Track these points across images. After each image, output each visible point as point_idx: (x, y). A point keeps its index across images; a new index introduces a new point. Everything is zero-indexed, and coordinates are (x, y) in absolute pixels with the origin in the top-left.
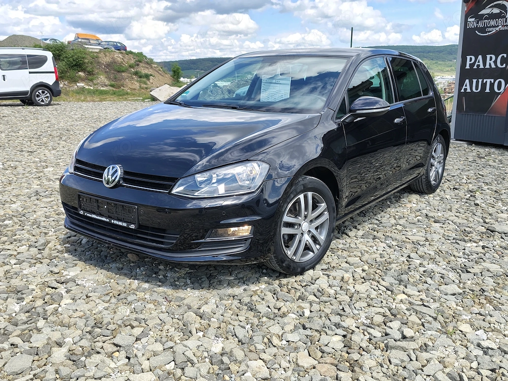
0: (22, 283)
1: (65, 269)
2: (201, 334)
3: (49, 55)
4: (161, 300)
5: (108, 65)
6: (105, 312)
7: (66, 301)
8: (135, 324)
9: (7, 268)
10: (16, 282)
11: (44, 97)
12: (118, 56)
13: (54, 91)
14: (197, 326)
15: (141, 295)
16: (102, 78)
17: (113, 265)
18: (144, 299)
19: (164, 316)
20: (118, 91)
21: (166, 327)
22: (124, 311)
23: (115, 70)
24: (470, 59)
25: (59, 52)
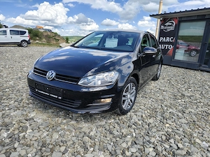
0: (10, 121)
1: (29, 112)
2: (92, 149)
3: (27, 31)
4: (72, 129)
5: (46, 36)
6: (47, 137)
7: (29, 131)
8: (61, 144)
9: (3, 112)
10: (7, 120)
11: (25, 44)
12: (49, 33)
13: (28, 43)
14: (90, 144)
15: (63, 126)
16: (44, 40)
17: (50, 111)
18: (64, 129)
19: (74, 139)
20: (49, 44)
21: (76, 146)
22: (56, 136)
23: (48, 37)
24: (161, 38)
25: (30, 31)
